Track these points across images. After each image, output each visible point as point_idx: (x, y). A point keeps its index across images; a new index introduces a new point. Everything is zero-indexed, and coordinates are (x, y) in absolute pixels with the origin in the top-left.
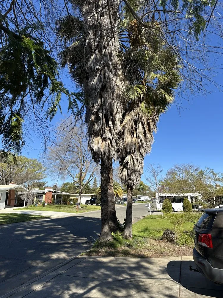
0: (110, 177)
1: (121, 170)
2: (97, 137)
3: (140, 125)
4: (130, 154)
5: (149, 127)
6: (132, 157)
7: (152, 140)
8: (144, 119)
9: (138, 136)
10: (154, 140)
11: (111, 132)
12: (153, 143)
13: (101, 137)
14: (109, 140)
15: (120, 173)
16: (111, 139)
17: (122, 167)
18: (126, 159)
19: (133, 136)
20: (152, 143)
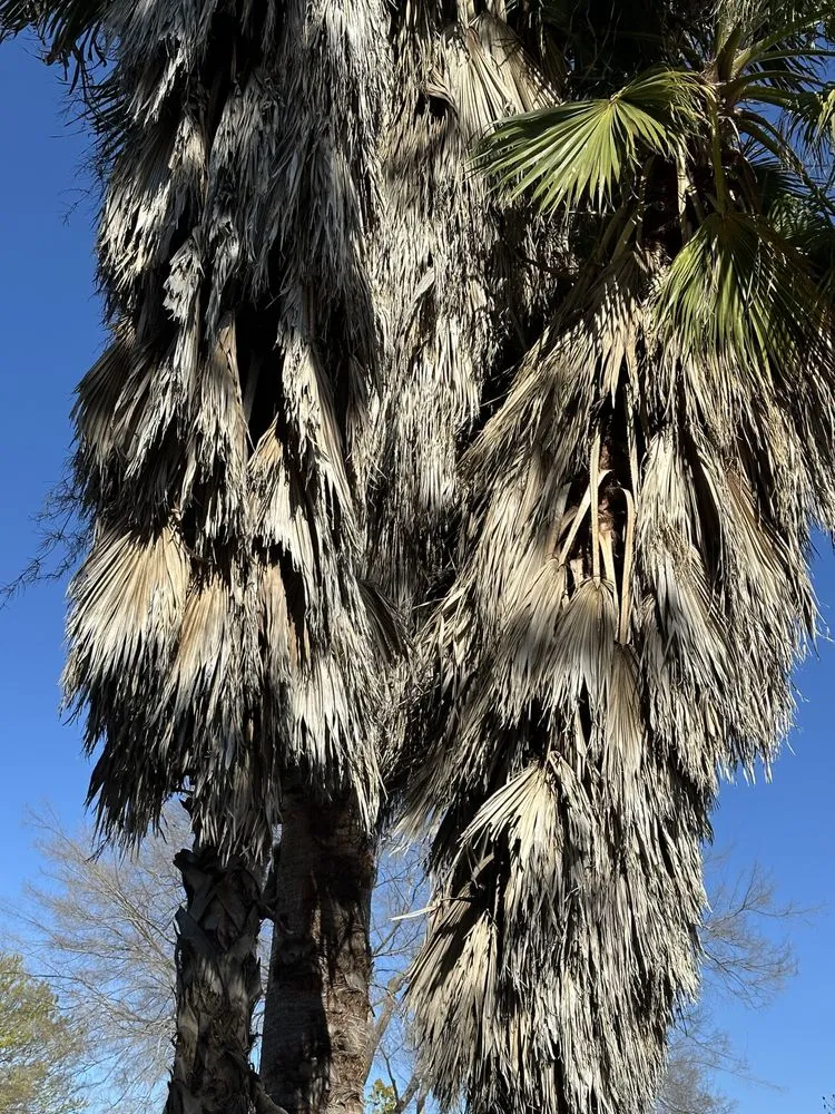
0: (331, 1029)
1: (444, 944)
2: (145, 541)
3: (662, 452)
4: (537, 753)
5: (763, 481)
6: (558, 782)
7: (790, 611)
8: (698, 394)
9: (639, 570)
10: (814, 609)
11: (305, 492)
12: (802, 652)
13: (189, 540)
14: (273, 574)
15: (429, 971)
16: (302, 555)
17: (462, 907)
18: (491, 813)
19: (578, 577)
20: (793, 652)
